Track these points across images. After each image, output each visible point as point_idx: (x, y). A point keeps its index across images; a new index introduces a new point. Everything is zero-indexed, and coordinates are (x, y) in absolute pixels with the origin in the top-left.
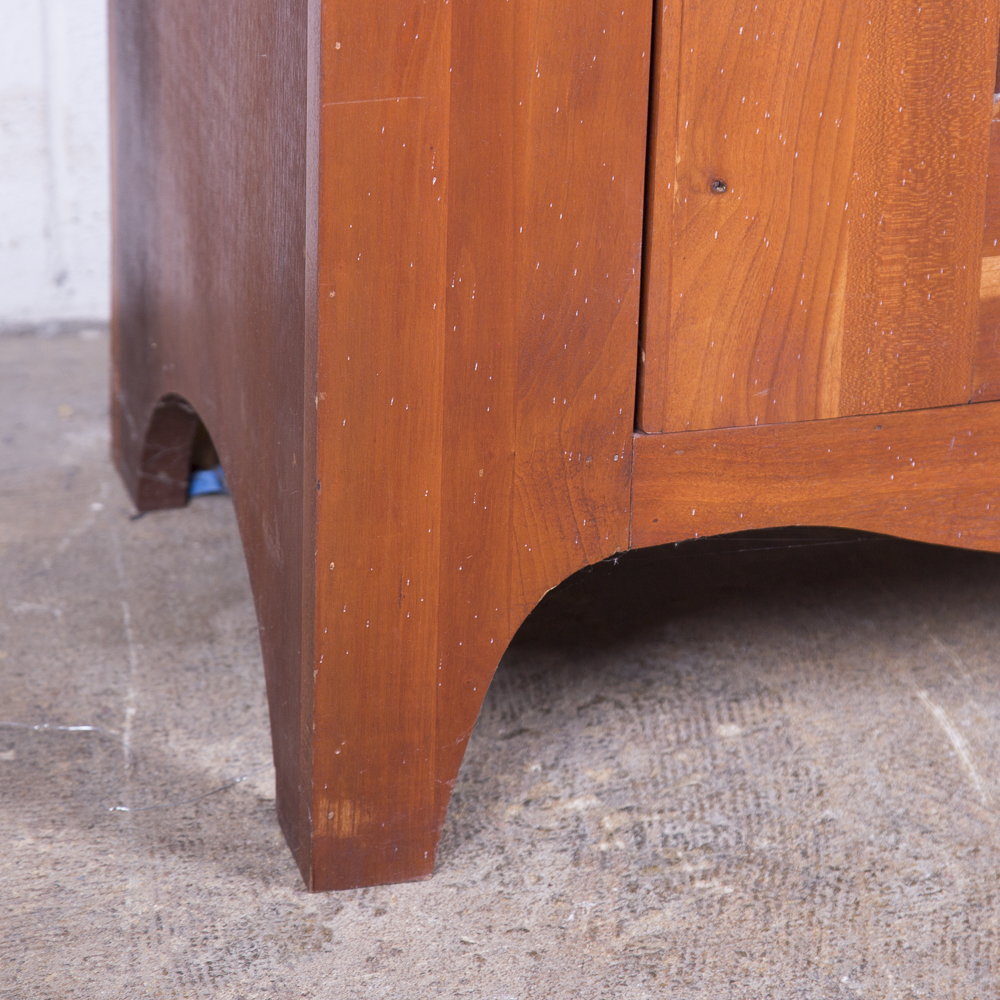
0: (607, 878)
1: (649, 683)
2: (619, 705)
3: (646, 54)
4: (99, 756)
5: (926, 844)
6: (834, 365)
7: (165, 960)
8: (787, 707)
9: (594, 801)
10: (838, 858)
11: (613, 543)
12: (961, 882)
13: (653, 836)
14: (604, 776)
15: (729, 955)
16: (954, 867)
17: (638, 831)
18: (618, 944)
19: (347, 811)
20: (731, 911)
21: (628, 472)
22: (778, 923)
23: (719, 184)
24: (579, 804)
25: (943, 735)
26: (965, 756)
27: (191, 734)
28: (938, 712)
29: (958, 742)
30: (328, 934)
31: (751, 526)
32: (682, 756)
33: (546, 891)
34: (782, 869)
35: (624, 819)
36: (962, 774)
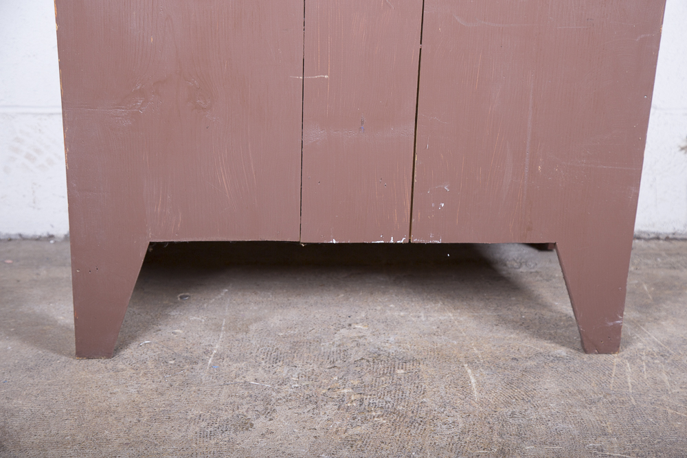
0: (347, 415)
4: (200, 364)
5: (453, 412)
7: (197, 429)
8: (421, 366)
9: (351, 390)
10: (423, 414)
12: (461, 425)
13: (366, 402)
14: (356, 383)
15: (378, 442)
16: (460, 420)
17: (362, 401)
18: (344, 436)
20: (383, 428)
22: (397, 434)
24: (345, 391)
25: (469, 378)
26: (474, 385)
27: (231, 360)
28: (469, 371)
29: (473, 381)
30: (252, 425)
32: (383, 378)
33: (326, 417)
34: (404, 416)
35: (358, 397)
36: (471, 391)
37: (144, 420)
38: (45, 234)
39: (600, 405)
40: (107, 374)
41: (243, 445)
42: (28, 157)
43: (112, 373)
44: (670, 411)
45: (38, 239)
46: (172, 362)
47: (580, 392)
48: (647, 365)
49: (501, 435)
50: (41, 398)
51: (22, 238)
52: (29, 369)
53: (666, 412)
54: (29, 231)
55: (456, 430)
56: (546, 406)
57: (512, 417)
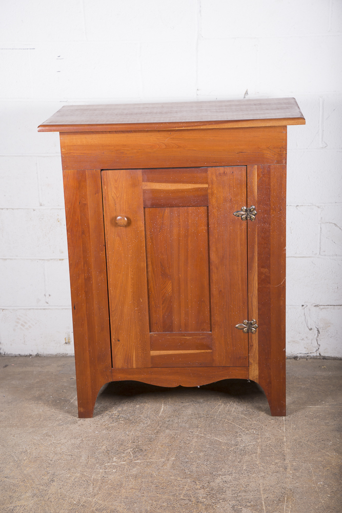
2: (128, 402)
3: (109, 326)
4: (68, 402)
5: (149, 420)
6: (134, 362)
7: (58, 423)
11: (111, 380)
13: (120, 416)
17: (118, 416)
18: (106, 426)
20: (121, 424)
21: (111, 372)
22: (125, 426)
23: (119, 341)
24: (115, 412)
26: (161, 411)
28: (163, 406)
29: (162, 409)
30: (77, 422)
31: (126, 380)
32: (130, 408)
33: (104, 420)
34: (131, 421)
35: (118, 414)
36: (159, 413)
37: (41, 420)
38: (29, 354)
39: (202, 418)
40: (34, 405)
41: (71, 429)
42: (22, 325)
43: (36, 404)
44: (226, 420)
45: (26, 356)
46: (58, 401)
48: (230, 405)
49: (160, 427)
50: (10, 412)
51: (20, 356)
52: (8, 403)
53: (224, 421)
54: (23, 353)
55: (146, 425)
56: (183, 418)
57: (168, 421)
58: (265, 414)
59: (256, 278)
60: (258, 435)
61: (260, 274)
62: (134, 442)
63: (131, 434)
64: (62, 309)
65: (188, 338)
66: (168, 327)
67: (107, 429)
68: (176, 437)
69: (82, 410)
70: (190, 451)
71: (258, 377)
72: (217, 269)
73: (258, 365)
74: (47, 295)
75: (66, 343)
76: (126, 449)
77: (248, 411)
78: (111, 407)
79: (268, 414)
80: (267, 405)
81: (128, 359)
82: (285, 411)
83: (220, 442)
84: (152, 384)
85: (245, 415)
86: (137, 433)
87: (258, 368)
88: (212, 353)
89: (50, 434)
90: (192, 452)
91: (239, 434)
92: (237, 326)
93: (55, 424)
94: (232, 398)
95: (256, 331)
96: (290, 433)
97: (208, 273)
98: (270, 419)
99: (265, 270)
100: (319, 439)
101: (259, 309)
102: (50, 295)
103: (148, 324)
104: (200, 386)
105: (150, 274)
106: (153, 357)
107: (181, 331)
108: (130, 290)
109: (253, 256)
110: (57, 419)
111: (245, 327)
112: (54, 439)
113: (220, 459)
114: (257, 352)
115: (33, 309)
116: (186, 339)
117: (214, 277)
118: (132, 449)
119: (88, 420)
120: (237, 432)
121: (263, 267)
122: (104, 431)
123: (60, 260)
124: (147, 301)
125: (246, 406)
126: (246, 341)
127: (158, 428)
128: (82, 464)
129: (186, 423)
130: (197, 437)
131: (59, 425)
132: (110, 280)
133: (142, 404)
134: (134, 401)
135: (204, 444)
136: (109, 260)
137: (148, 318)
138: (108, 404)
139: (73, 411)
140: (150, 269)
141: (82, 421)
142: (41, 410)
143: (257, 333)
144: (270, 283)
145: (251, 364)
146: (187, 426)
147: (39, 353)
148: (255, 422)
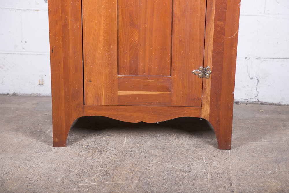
0: (82, 149)
1: (100, 134)
2: (96, 135)
3: (82, 68)
4: (43, 134)
5: (114, 150)
6: (103, 100)
7: (35, 150)
8: (111, 137)
10: (105, 150)
11: (82, 115)
13: (89, 146)
14: (89, 141)
15: (87, 156)
17: (88, 146)
18: (78, 154)
19: (56, 139)
20: (91, 153)
21: (83, 108)
22: (94, 154)
23: (90, 81)
24: (85, 143)
26: (125, 143)
28: (126, 139)
29: (125, 141)
30: (52, 150)
31: (96, 115)
32: (98, 140)
33: (75, 149)
34: (98, 150)
35: (88, 144)
36: (123, 144)
37: (20, 147)
38: (6, 93)
39: (160, 149)
40: (13, 135)
41: (47, 155)
43: (15, 135)
44: (180, 152)
45: (4, 95)
46: (35, 133)
47: (156, 146)
48: (183, 140)
49: (124, 156)
53: (179, 152)
55: (112, 154)
56: (143, 149)
57: (131, 151)
58: (213, 147)
59: (212, 30)
60: (208, 164)
61: (216, 26)
62: (103, 168)
63: (100, 161)
64: (37, 55)
65: (151, 81)
66: (134, 71)
67: (79, 156)
68: (138, 164)
69: (56, 140)
70: (151, 175)
71: (209, 116)
72: (179, 21)
73: (209, 105)
74: (24, 42)
75: (40, 85)
76: (96, 172)
77: (199, 144)
78: (81, 139)
79: (216, 147)
80: (215, 140)
81: (98, 98)
82: (231, 145)
83: (176, 169)
84: (118, 119)
85: (196, 147)
86: (104, 160)
87: (209, 109)
88: (170, 94)
89: (29, 159)
90: (152, 176)
91: (191, 163)
92: (193, 71)
93: (33, 151)
94: (185, 134)
95: (209, 76)
96: (235, 163)
97: (171, 25)
98: (217, 151)
99: (221, 23)
100: (260, 169)
101: (213, 57)
102: (26, 42)
103: (116, 68)
104: (159, 123)
105: (120, 23)
106: (120, 97)
107: (145, 75)
108: (102, 37)
109: (211, 10)
110: (35, 147)
111: (201, 73)
112: (32, 163)
113: (176, 183)
114: (209, 94)
115: (11, 53)
116: (149, 81)
117: (176, 28)
118: (101, 173)
119: (61, 149)
120: (190, 162)
121: (219, 20)
122: (76, 158)
123: (36, 11)
124: (116, 47)
125: (197, 141)
126: (201, 85)
127: (123, 156)
128: (58, 184)
129: (146, 153)
130: (156, 164)
131: (36, 152)
132: (85, 27)
133: (108, 137)
134: (101, 134)
135: (162, 170)
136: (84, 10)
137: (116, 62)
138: (78, 136)
139: (48, 141)
140: (120, 19)
141: (56, 149)
142: (20, 140)
143: (210, 78)
144: (224, 34)
145: (204, 105)
146: (147, 155)
147: (16, 92)
148: (205, 154)
